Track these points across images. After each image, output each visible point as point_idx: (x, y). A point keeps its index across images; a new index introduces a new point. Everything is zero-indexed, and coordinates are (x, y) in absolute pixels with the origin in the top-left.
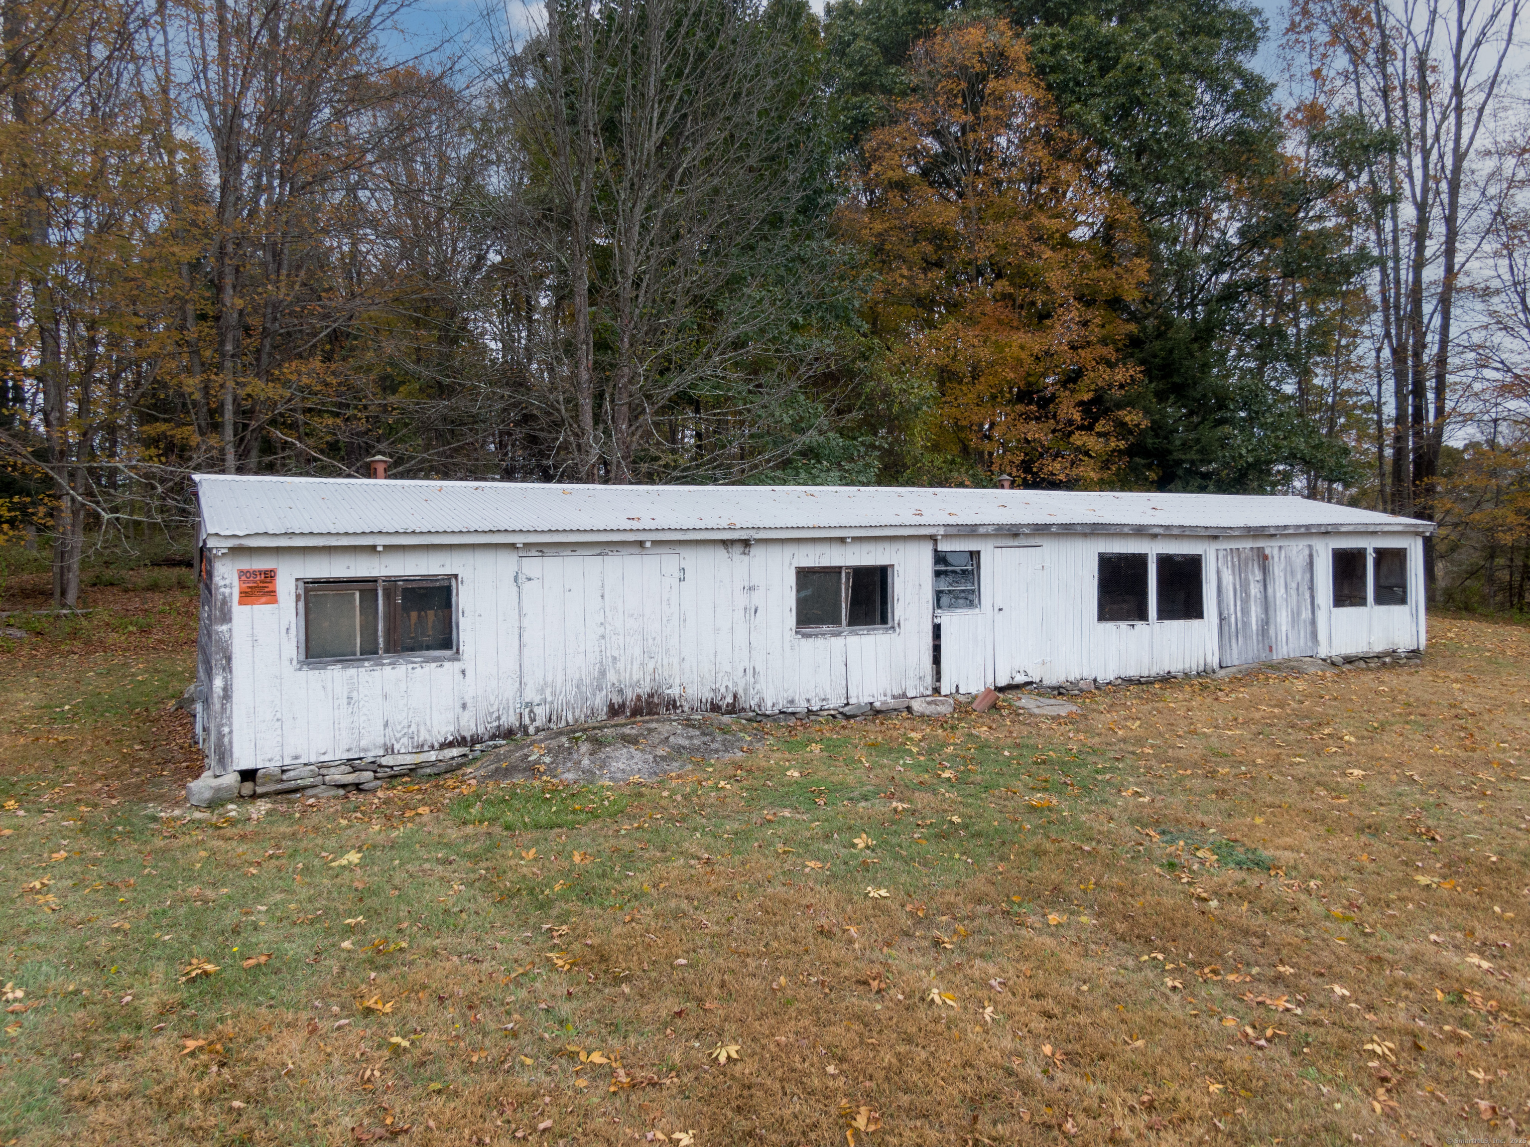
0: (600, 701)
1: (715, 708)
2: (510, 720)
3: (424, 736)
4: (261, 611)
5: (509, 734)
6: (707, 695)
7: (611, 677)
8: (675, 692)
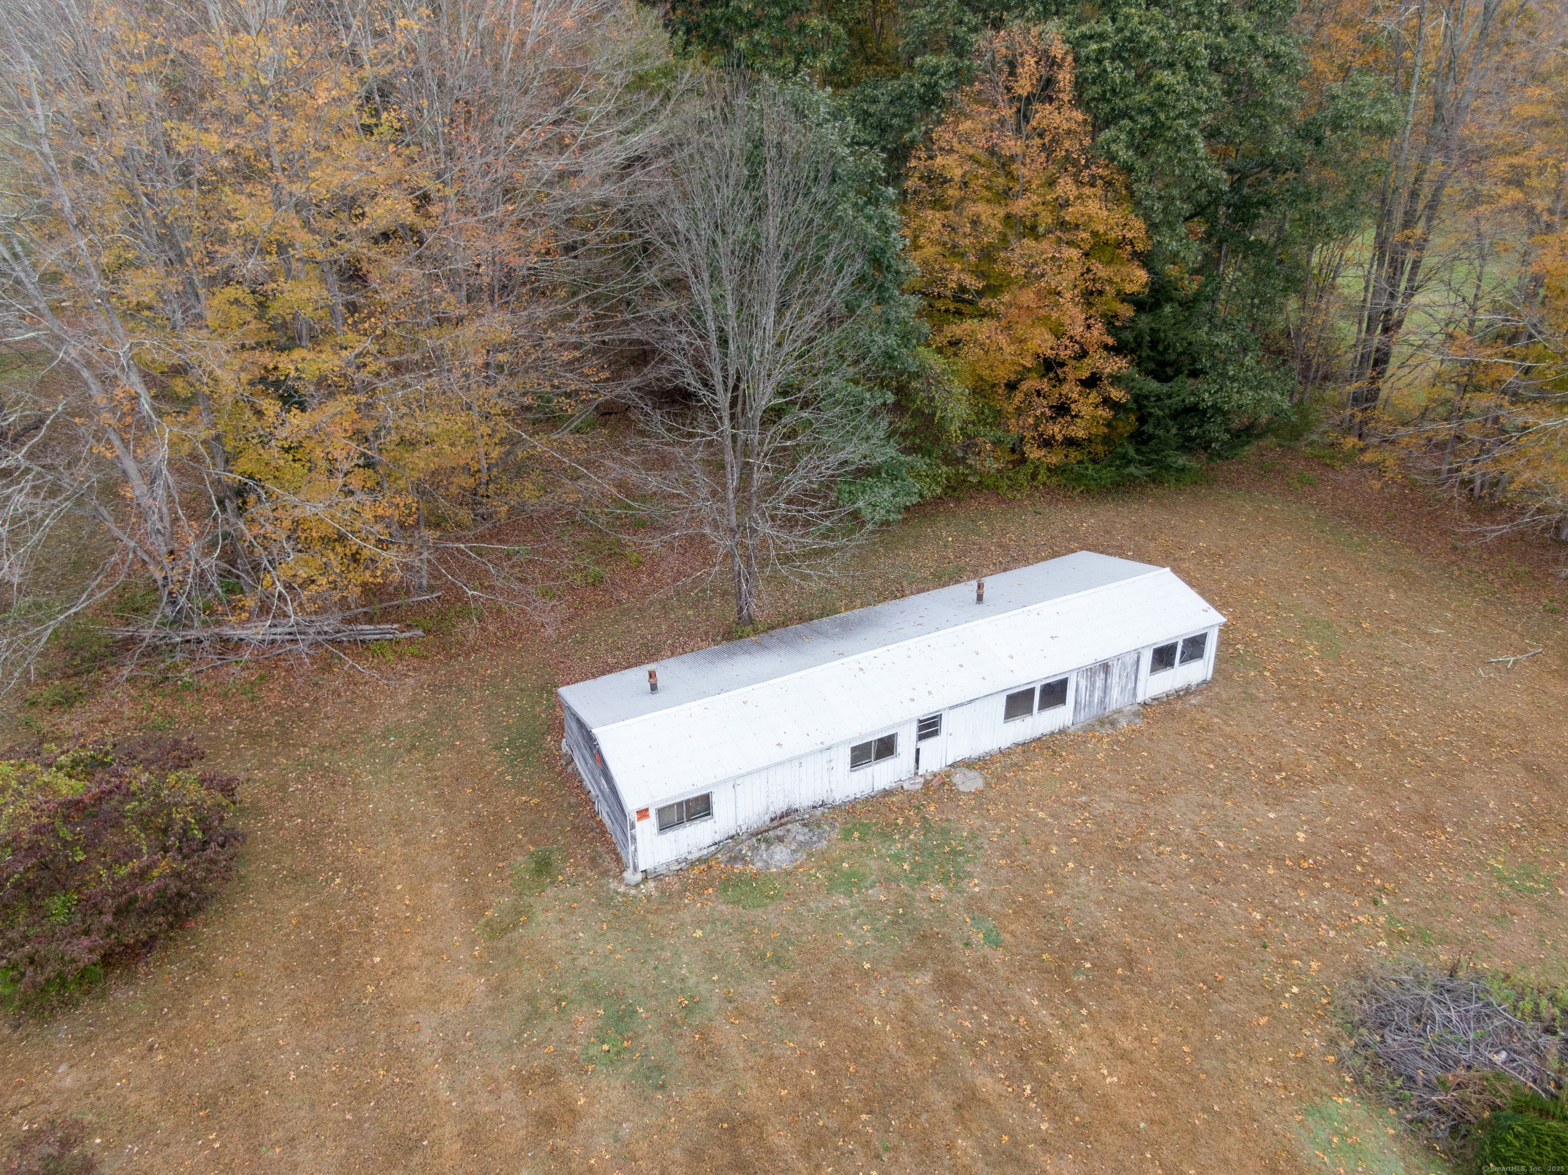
0: (767, 818)
1: (814, 807)
2: (733, 832)
3: (702, 845)
4: (645, 822)
5: (732, 837)
6: (811, 804)
7: (772, 809)
8: (797, 806)
